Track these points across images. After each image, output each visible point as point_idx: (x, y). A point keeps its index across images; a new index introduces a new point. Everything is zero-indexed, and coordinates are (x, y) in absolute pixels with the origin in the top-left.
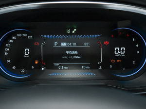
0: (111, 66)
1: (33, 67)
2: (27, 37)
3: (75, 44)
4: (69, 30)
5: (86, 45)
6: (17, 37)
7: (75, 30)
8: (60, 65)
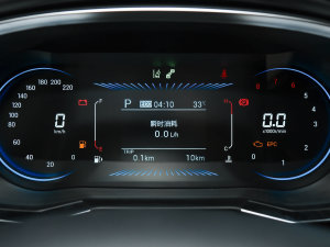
0: (254, 157)
1: (73, 157)
2: (61, 87)
3: (171, 105)
4: (159, 72)
5: (198, 105)
6: (38, 86)
7: (172, 71)
8: (136, 152)
